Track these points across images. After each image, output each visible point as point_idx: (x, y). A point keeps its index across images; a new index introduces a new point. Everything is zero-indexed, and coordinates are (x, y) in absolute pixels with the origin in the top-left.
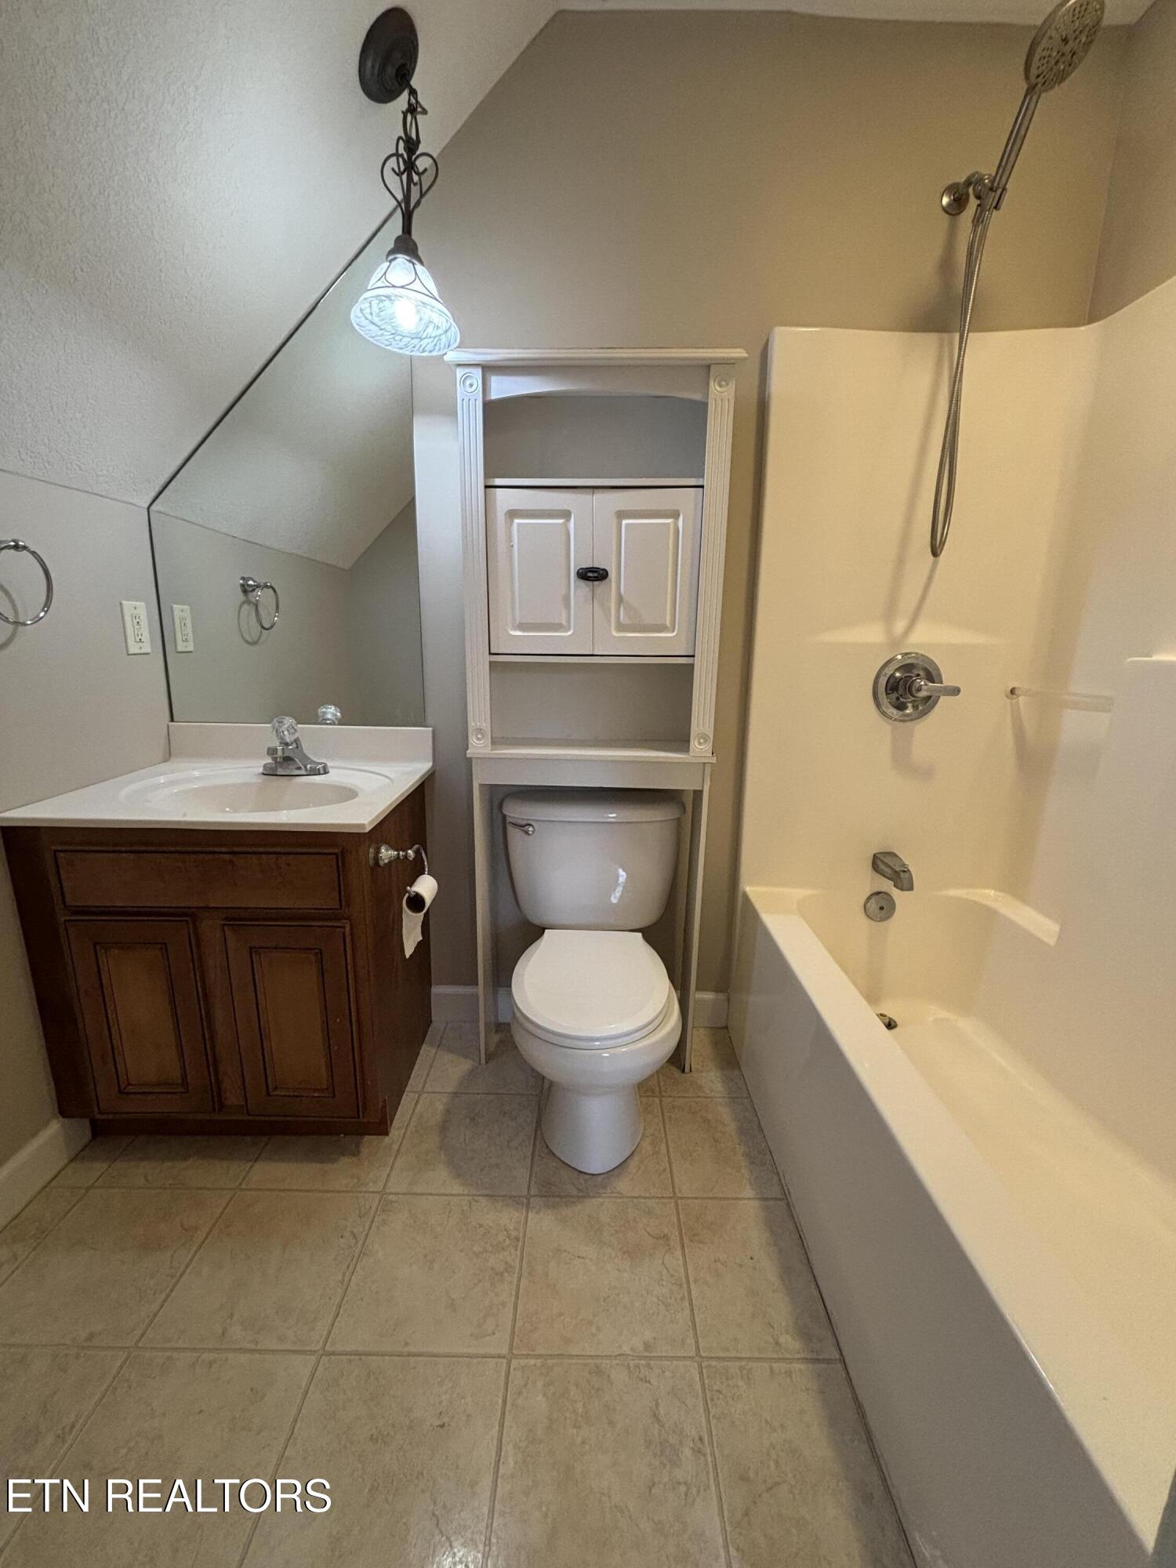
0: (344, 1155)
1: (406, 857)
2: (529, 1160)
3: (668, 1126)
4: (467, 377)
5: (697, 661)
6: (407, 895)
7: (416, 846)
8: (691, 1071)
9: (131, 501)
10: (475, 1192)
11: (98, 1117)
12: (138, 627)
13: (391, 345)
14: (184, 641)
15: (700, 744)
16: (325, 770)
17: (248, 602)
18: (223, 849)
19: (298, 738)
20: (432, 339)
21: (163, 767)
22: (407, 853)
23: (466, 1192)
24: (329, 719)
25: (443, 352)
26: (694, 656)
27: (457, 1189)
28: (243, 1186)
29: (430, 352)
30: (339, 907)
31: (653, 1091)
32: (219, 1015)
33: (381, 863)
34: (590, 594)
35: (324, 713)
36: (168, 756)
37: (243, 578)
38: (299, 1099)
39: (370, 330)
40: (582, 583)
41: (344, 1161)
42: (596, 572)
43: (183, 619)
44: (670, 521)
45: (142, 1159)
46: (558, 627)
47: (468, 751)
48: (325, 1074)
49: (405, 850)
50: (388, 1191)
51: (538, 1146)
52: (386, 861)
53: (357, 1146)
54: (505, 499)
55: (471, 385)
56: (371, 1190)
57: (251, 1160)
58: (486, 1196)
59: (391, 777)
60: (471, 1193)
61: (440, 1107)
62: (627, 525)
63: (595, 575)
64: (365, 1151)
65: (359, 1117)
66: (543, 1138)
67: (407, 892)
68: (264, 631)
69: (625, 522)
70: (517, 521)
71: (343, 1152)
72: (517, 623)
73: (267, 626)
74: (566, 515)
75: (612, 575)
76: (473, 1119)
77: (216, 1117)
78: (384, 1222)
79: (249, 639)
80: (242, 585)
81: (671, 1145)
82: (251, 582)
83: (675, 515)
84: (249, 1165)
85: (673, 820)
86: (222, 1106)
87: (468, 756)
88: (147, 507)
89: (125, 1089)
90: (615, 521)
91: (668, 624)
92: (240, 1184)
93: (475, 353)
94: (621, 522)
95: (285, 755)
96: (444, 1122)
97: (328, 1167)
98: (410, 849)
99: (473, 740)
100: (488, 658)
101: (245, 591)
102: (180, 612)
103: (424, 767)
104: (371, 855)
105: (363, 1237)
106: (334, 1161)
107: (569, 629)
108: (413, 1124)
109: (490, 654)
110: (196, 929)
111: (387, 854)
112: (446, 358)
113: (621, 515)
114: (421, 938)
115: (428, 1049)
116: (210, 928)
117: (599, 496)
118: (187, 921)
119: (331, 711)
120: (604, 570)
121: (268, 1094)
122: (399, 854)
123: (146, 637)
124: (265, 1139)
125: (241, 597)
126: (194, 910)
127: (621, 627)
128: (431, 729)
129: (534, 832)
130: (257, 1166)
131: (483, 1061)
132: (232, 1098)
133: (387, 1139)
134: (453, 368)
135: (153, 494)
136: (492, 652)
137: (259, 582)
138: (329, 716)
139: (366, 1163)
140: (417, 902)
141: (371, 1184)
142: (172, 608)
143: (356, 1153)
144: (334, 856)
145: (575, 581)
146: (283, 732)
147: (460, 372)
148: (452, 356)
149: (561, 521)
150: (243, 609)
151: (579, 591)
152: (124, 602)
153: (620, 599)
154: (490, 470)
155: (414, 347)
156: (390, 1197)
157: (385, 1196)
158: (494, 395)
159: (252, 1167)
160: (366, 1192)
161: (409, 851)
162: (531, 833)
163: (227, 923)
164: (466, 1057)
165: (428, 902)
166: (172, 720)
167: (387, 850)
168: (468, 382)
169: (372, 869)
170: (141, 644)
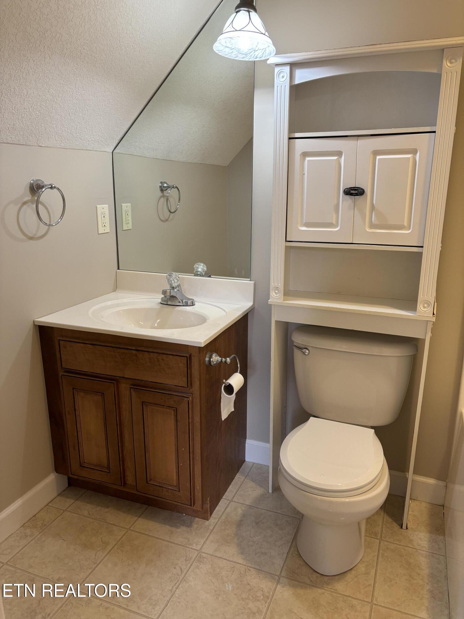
0: (183, 525)
1: (226, 362)
2: (285, 555)
3: (380, 559)
4: (281, 72)
5: (425, 251)
6: (224, 385)
7: (233, 356)
8: (407, 528)
9: (104, 150)
10: (249, 565)
11: (71, 476)
12: (104, 219)
13: (237, 57)
14: (127, 224)
15: (424, 307)
16: (192, 303)
17: (163, 196)
18: (133, 348)
19: (179, 284)
20: (261, 51)
21: (112, 295)
22: (226, 360)
23: (244, 563)
24: (199, 272)
25: (267, 58)
26: (422, 247)
27: (241, 561)
28: (132, 528)
29: (260, 58)
30: (187, 386)
31: (376, 535)
32: (127, 437)
33: (212, 364)
34: (353, 205)
35: (198, 268)
36: (115, 288)
37: (161, 183)
38: (161, 488)
39: (225, 51)
40: (347, 197)
41: (183, 529)
42: (357, 190)
43: (126, 212)
44: (409, 156)
45: (88, 503)
46: (330, 225)
47: (269, 300)
48: (175, 478)
49: (225, 358)
50: (203, 551)
51: (292, 549)
52: (215, 363)
53: (191, 522)
54: (300, 145)
55: (283, 77)
56: (194, 548)
57: (137, 516)
58: (255, 569)
59: (227, 311)
60: (247, 564)
61: (240, 511)
62: (379, 159)
63: (356, 192)
64: (195, 526)
65: (191, 506)
66: (296, 545)
67: (224, 383)
68: (171, 214)
69: (378, 157)
70: (307, 159)
71: (184, 523)
72: (304, 222)
73: (172, 211)
74: (339, 154)
75: (368, 192)
76: (257, 523)
77: (122, 489)
78: (197, 567)
79: (162, 218)
80: (161, 187)
81: (378, 571)
82: (165, 185)
83: (414, 152)
84: (136, 518)
85: (411, 355)
86: (125, 484)
87: (269, 303)
88: (112, 152)
89: (82, 464)
90: (372, 156)
91: (406, 224)
92: (131, 527)
93: (286, 57)
94: (376, 157)
95: (171, 295)
96: (241, 521)
97: (174, 529)
98: (229, 357)
99: (273, 294)
100: (284, 244)
101: (162, 190)
102: (126, 207)
103: (247, 304)
104: (207, 359)
105: (185, 571)
106: (177, 527)
107: (336, 226)
108: (223, 518)
109: (286, 241)
110: (118, 387)
111: (216, 358)
112: (268, 62)
113: (376, 153)
114: (233, 410)
115: (240, 476)
116: (124, 387)
117: (361, 142)
118: (114, 383)
119: (201, 267)
120: (362, 189)
121: (147, 483)
122: (222, 360)
123: (108, 225)
124: (145, 506)
125: (160, 194)
126: (118, 378)
127: (372, 226)
128: (253, 282)
129: (309, 353)
130: (140, 519)
131: (270, 491)
132: (130, 479)
133: (207, 523)
134: (274, 66)
135: (115, 145)
136: (288, 240)
137: (170, 184)
138: (200, 270)
139: (194, 534)
140: (229, 389)
141: (194, 545)
142: (121, 205)
143: (189, 525)
144: (186, 358)
145: (342, 196)
146: (171, 281)
147: (277, 70)
148: (273, 60)
149: (335, 158)
150: (161, 199)
151: (345, 202)
152: (97, 206)
153: (373, 207)
154: (293, 128)
155: (251, 56)
156: (204, 555)
157: (200, 553)
158: (297, 81)
159: (137, 520)
160: (191, 548)
161: (228, 359)
162: (307, 354)
163: (133, 387)
164: (261, 486)
165: (236, 390)
166: (119, 269)
167: (216, 356)
168: (281, 75)
169: (207, 367)
170: (105, 228)
